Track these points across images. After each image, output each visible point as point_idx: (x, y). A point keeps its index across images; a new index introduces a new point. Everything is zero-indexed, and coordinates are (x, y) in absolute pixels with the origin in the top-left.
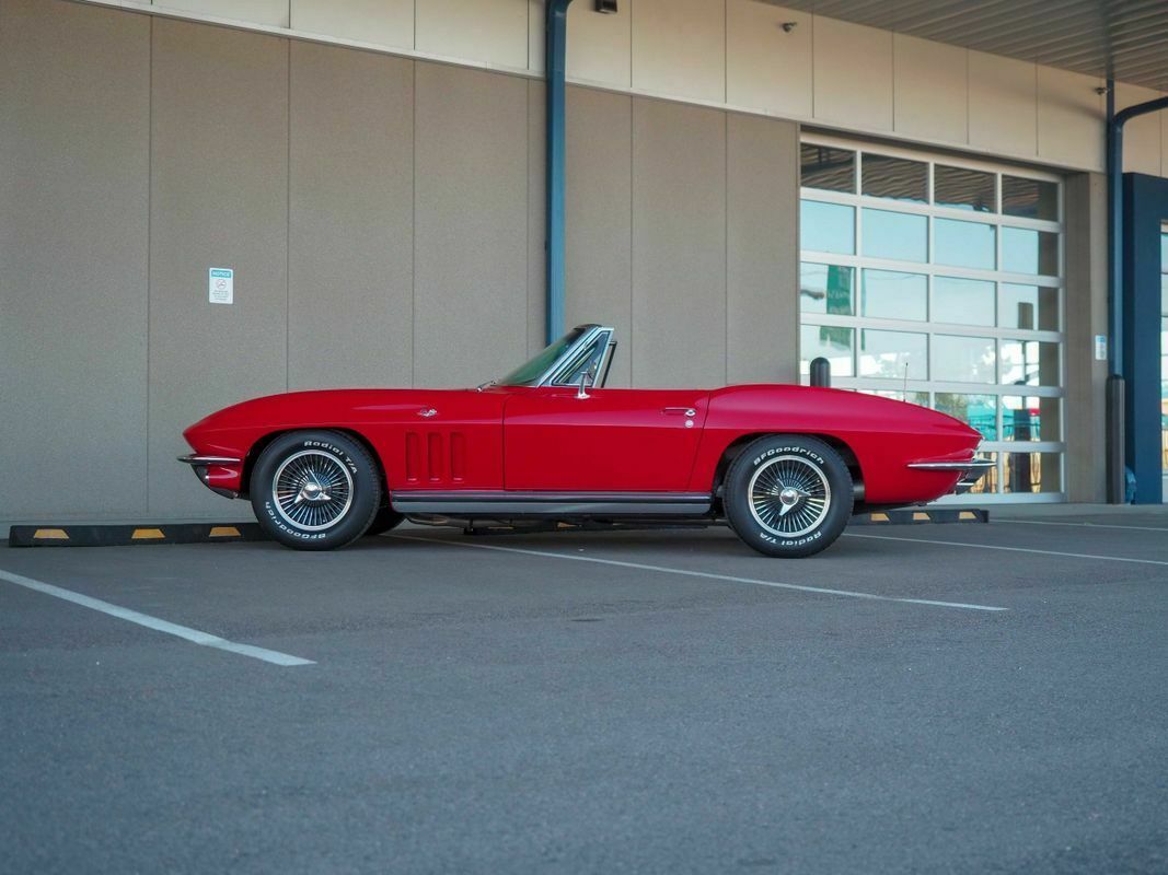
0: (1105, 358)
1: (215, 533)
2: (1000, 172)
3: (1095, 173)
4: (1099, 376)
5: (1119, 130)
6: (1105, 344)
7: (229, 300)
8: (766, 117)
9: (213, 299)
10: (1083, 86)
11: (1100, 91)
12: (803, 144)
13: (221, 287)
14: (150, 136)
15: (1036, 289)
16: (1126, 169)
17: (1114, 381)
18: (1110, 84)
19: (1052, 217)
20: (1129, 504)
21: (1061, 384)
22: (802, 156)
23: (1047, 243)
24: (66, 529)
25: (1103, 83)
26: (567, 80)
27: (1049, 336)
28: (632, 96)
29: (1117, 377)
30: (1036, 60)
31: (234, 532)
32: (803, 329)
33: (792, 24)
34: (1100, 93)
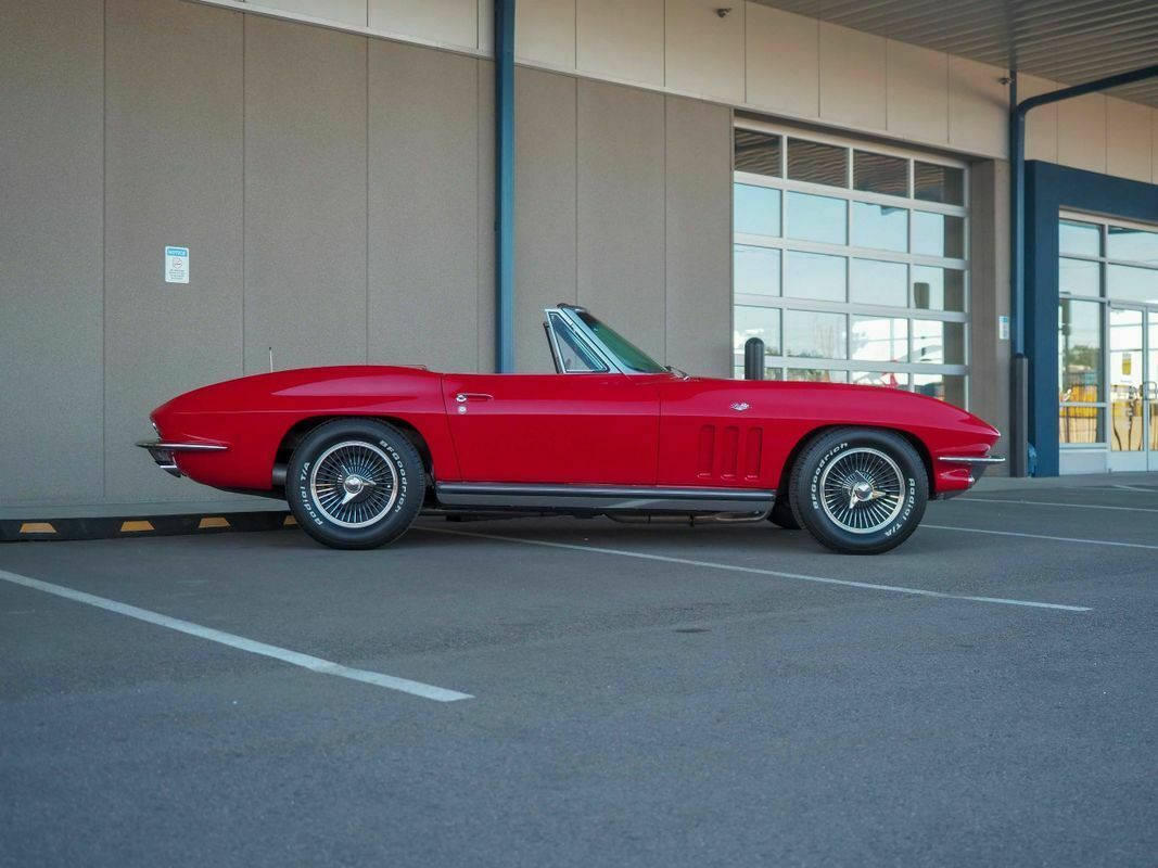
0: (1007, 337)
1: (204, 523)
2: (912, 158)
3: (999, 159)
4: (1003, 354)
5: (1021, 119)
6: (1008, 325)
7: (186, 280)
8: (703, 101)
9: (169, 279)
10: (988, 75)
11: (1004, 81)
12: (736, 129)
13: (177, 267)
14: (105, 110)
15: (941, 271)
16: (1028, 157)
17: (1018, 360)
18: (1013, 75)
19: (958, 201)
20: (1030, 478)
21: (967, 363)
22: (736, 139)
23: (952, 227)
24: (52, 522)
25: (1006, 73)
26: (516, 61)
27: (954, 317)
28: (576, 78)
29: (1020, 356)
30: (948, 50)
31: (223, 523)
32: (737, 309)
33: (727, 10)
34: (1004, 83)
